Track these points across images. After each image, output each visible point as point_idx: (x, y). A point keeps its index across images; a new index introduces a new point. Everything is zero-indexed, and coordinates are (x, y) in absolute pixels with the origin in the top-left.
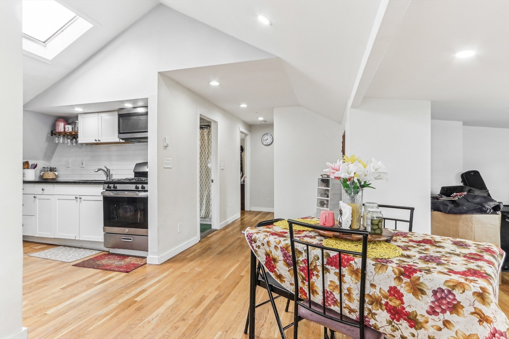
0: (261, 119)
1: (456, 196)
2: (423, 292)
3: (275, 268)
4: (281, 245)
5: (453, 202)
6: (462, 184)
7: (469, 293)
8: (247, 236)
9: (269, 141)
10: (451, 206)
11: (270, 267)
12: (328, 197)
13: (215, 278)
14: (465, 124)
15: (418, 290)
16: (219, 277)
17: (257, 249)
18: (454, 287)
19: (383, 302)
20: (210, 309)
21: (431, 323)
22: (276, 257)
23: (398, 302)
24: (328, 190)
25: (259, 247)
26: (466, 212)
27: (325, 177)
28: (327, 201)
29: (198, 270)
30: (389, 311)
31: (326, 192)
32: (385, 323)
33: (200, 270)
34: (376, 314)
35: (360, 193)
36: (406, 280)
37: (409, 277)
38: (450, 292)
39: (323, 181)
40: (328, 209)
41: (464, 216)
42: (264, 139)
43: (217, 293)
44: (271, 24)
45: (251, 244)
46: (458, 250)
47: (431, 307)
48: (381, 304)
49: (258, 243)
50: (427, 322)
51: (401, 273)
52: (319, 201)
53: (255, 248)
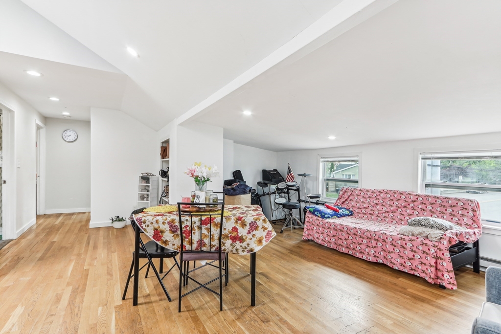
0: (66, 113)
1: (234, 185)
2: (246, 225)
3: (162, 237)
4: (168, 220)
5: (232, 189)
6: (233, 178)
7: (261, 221)
8: (137, 220)
9: (72, 138)
10: (232, 191)
11: (157, 238)
12: (148, 191)
13: (56, 279)
14: (235, 142)
15: (244, 225)
16: (60, 277)
17: (146, 228)
18: (256, 220)
19: (229, 236)
20: (75, 299)
21: (248, 237)
22: (163, 229)
23: (236, 233)
24: (148, 186)
25: (148, 226)
26: (238, 194)
27: (145, 175)
28: (148, 195)
29: (26, 279)
30: (231, 239)
31: (147, 188)
32: (229, 246)
33: (28, 278)
34: (225, 243)
35: (205, 185)
36: (239, 222)
37: (240, 220)
38: (255, 222)
39: (143, 178)
40: (149, 202)
41: (237, 196)
42: (66, 135)
43: (70, 288)
44: (139, 56)
45: (140, 225)
46: (249, 209)
47: (249, 231)
48: (228, 237)
49: (147, 223)
50: (247, 238)
51: (238, 220)
52: (140, 196)
53: (144, 227)
